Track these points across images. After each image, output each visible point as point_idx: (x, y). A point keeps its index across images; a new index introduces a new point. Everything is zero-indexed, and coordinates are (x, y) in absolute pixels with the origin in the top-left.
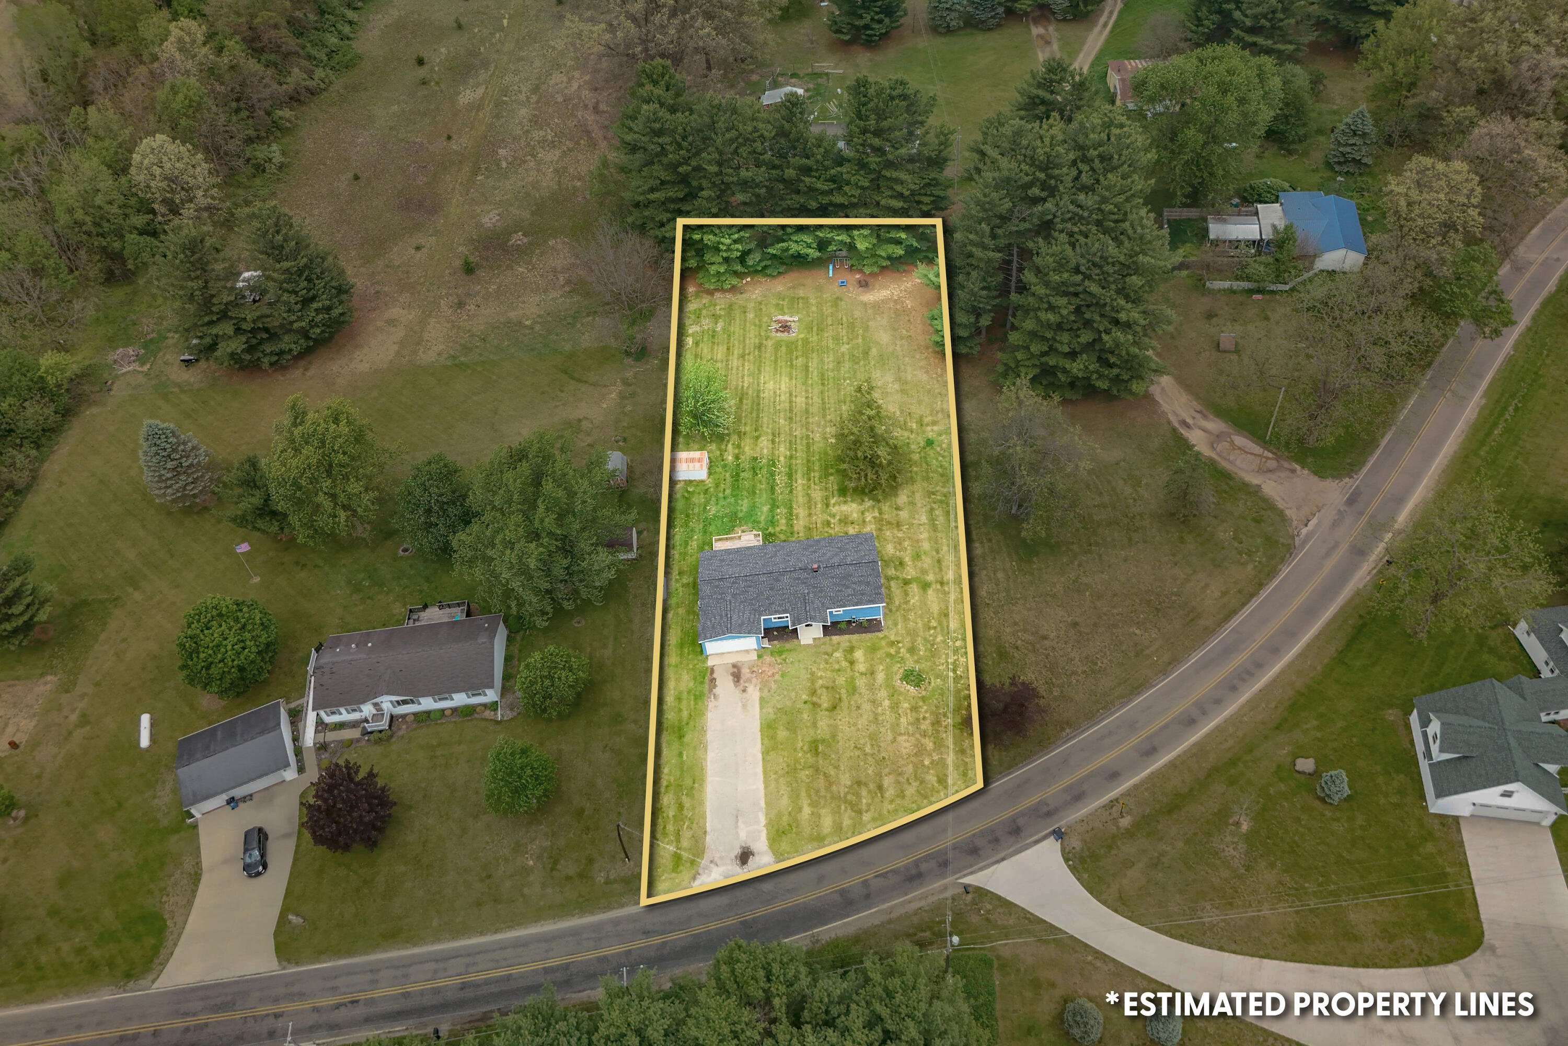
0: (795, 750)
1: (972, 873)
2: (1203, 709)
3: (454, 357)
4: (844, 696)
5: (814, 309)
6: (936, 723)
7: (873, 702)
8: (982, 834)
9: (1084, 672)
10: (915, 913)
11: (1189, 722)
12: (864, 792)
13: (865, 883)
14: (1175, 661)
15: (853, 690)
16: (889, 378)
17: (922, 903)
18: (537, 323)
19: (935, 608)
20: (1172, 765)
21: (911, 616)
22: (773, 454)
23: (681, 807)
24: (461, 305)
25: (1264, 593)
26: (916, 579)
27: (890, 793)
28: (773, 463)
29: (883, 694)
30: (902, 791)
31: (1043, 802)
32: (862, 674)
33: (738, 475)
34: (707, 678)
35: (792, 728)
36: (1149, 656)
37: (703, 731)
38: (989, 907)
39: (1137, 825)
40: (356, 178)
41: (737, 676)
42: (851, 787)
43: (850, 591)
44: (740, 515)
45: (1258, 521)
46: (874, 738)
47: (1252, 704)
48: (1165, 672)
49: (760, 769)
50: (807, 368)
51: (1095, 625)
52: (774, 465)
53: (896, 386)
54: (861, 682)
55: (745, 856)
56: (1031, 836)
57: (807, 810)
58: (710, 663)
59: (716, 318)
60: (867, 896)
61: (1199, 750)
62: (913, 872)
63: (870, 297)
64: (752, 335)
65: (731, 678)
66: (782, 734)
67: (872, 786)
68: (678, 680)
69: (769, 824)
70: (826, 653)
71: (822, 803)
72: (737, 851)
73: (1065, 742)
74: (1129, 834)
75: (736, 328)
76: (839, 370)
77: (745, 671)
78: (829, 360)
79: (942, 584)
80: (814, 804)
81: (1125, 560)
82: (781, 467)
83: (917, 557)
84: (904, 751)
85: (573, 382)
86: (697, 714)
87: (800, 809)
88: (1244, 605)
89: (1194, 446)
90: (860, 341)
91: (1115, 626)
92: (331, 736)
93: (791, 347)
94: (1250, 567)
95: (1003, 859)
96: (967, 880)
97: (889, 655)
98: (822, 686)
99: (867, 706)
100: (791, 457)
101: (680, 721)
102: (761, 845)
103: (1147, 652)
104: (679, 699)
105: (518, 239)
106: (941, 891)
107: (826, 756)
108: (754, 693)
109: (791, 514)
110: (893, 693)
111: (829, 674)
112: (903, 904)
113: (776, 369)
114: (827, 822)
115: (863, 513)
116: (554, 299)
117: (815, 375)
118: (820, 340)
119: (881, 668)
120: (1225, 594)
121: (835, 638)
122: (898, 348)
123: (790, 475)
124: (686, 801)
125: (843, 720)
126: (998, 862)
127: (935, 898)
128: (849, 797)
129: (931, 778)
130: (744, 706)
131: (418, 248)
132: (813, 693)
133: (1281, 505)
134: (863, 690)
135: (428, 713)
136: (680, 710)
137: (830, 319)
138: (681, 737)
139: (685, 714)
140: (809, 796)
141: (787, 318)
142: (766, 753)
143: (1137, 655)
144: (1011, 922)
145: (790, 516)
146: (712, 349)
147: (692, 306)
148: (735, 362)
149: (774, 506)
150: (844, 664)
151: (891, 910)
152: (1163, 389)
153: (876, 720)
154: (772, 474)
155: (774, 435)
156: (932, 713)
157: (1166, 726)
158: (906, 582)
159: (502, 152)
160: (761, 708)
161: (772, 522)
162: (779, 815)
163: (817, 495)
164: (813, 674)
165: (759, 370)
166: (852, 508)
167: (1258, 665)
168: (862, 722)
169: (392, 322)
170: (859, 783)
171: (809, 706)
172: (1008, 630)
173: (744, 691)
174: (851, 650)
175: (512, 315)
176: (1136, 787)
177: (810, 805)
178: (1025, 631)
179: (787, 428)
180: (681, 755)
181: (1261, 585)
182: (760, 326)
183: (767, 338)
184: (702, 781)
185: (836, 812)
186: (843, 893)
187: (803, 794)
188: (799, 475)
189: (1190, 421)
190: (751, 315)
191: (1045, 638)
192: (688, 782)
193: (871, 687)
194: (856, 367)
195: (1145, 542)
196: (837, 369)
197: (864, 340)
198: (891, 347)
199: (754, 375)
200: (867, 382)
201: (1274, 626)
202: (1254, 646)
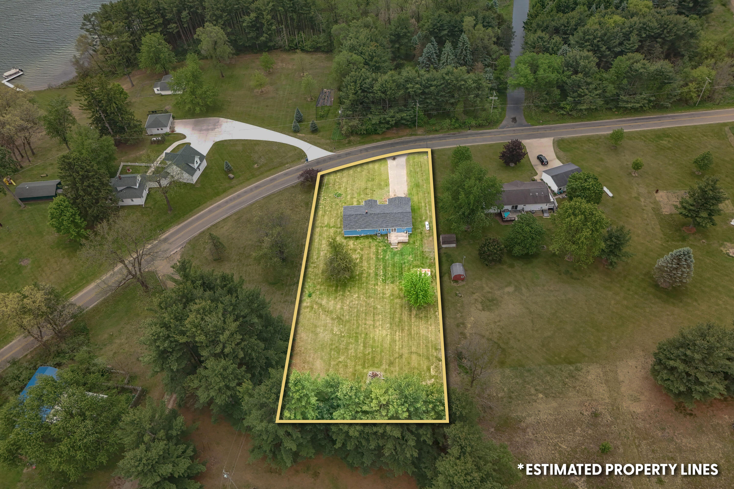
0: (379, 179)
1: (332, 155)
2: (251, 190)
4: (362, 192)
6: (333, 185)
7: (352, 190)
8: (327, 162)
11: (257, 187)
13: (361, 153)
14: (251, 205)
15: (359, 193)
16: (321, 335)
18: (535, 395)
19: (326, 217)
22: (383, 286)
25: (209, 226)
26: (330, 227)
28: (384, 281)
32: (355, 198)
33: (400, 274)
35: (379, 184)
37: (409, 185)
44: (398, 255)
46: (354, 181)
48: (257, 201)
49: (390, 176)
50: (365, 347)
53: (318, 330)
54: (356, 195)
56: (314, 162)
61: (258, 181)
62: (348, 155)
64: (395, 372)
66: (383, 183)
67: (356, 172)
69: (387, 164)
71: (371, 168)
73: (297, 182)
78: (352, 352)
79: (321, 226)
82: (380, 279)
83: (328, 236)
86: (411, 190)
87: (378, 167)
90: (332, 363)
93: (372, 363)
95: (323, 157)
96: (334, 153)
97: (345, 203)
98: (369, 195)
100: (375, 285)
106: (341, 152)
108: (392, 194)
110: (345, 192)
112: (352, 149)
116: (529, 415)
117: (361, 341)
119: (348, 199)
120: (223, 227)
122: (312, 355)
123: (376, 275)
124: (413, 169)
125: (363, 185)
127: (343, 150)
130: (395, 191)
132: (372, 193)
138: (416, 184)
139: (415, 190)
142: (388, 179)
143: (262, 207)
144: (325, 146)
145: (377, 253)
148: (405, 351)
149: (384, 259)
150: (360, 201)
153: (353, 186)
154: (385, 275)
157: (264, 186)
158: (334, 227)
160: (389, 190)
161: (385, 251)
162: (384, 166)
163: (365, 264)
167: (227, 202)
168: (356, 185)
171: (374, 190)
173: (395, 195)
176: (281, 172)
177: (375, 168)
178: (297, 212)
183: (386, 371)
186: (368, 151)
188: (372, 275)
191: (291, 210)
194: (337, 345)
195: (239, 248)
196: (348, 344)
197: (330, 363)
198: (315, 356)
199: (393, 341)
200: (333, 334)
201: (214, 214)
202: (224, 208)
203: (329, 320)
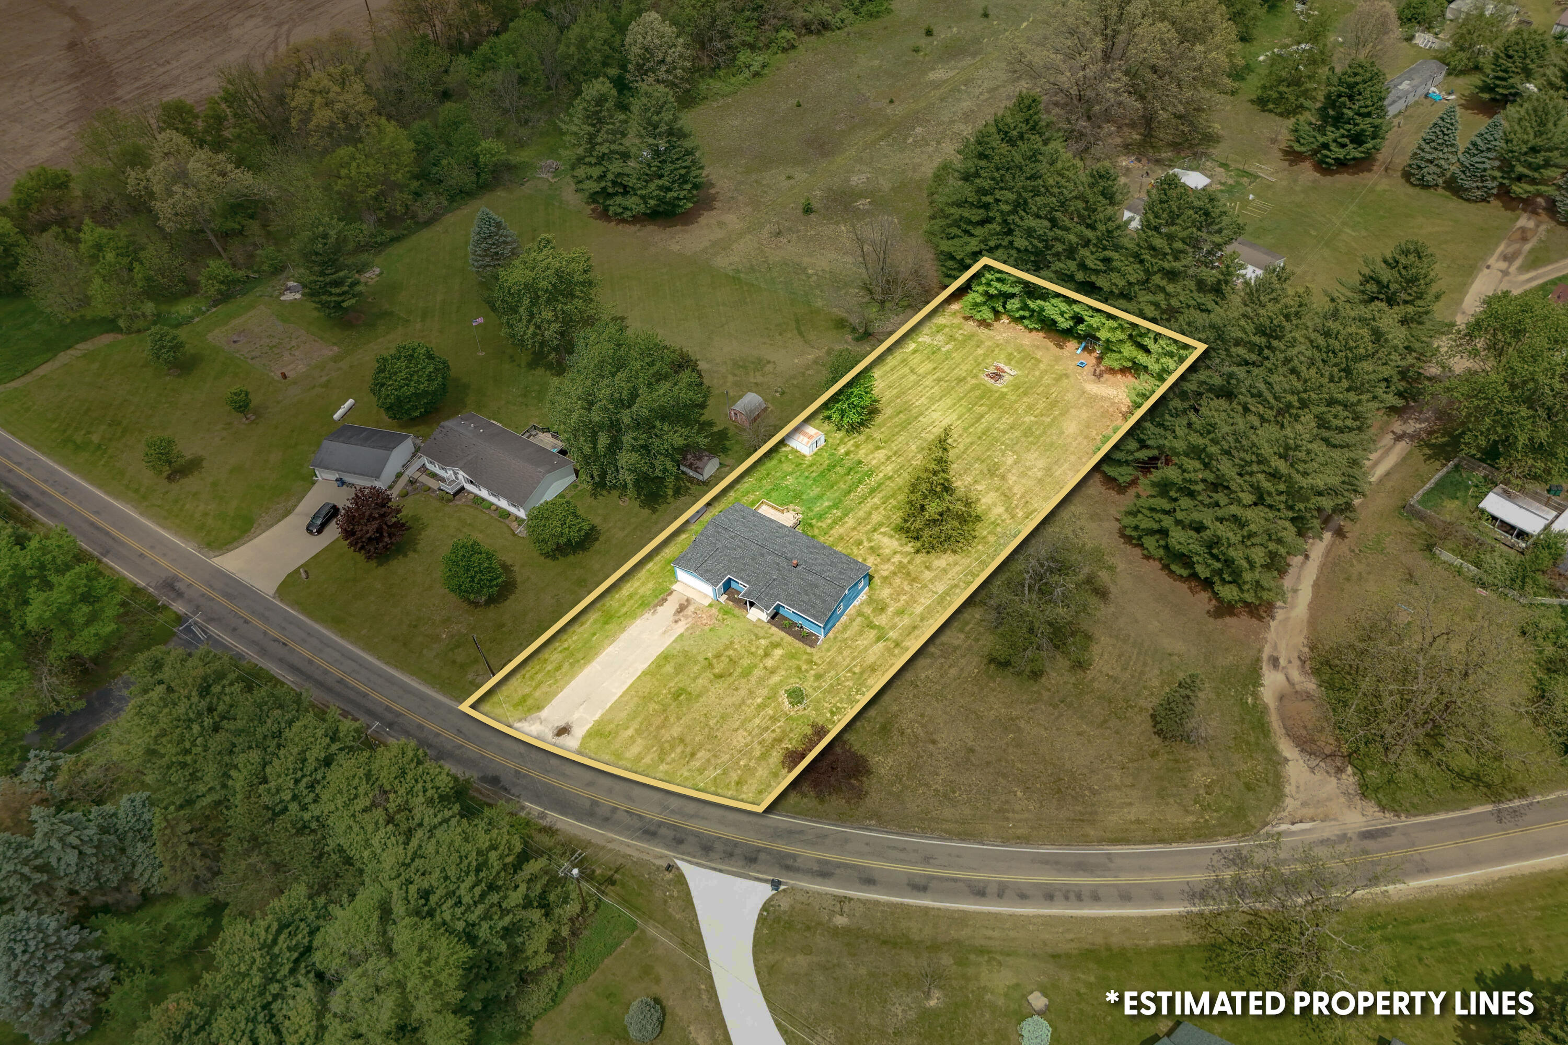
0: (665, 686)
1: (689, 862)
2: (1003, 892)
3: (738, 271)
4: (736, 674)
5: (1037, 373)
6: (779, 740)
7: (751, 692)
8: (727, 842)
9: (936, 790)
10: (624, 856)
11: (979, 892)
12: (679, 750)
13: (614, 810)
14: (1025, 840)
15: (746, 674)
16: (1041, 464)
17: (635, 854)
18: (817, 274)
19: (871, 658)
20: (926, 911)
21: (846, 653)
22: (878, 467)
23: (558, 668)
24: (779, 234)
25: (1175, 847)
26: (880, 629)
27: (696, 764)
28: (870, 474)
29: (764, 692)
30: (705, 769)
31: (794, 857)
32: (765, 668)
33: (834, 466)
34: (661, 596)
35: (679, 669)
36: (1007, 819)
37: (624, 630)
38: (675, 894)
39: (847, 931)
40: (799, 105)
41: (682, 608)
42: (674, 739)
43: (806, 598)
44: (804, 497)
45: (1249, 787)
46: (724, 717)
47: (1050, 922)
48: (1005, 841)
49: (630, 682)
50: (982, 416)
51: (988, 763)
52: (869, 476)
53: (1039, 474)
54: (757, 672)
55: (563, 731)
56: (758, 872)
57: (630, 732)
58: (674, 587)
59: (951, 338)
60: (607, 819)
61: (963, 919)
62: (653, 828)
63: (1094, 388)
64: (965, 368)
65: (677, 606)
66: (669, 668)
67: (688, 750)
68: (643, 584)
69: (598, 723)
70: (756, 635)
71: (645, 734)
72: (562, 724)
73: (859, 828)
74: (836, 932)
75: (957, 356)
76: (1004, 434)
77: (691, 608)
78: (1007, 420)
79: (897, 645)
80: (638, 732)
81: (1079, 734)
82: (873, 481)
83: (900, 613)
84: (735, 743)
85: (795, 332)
86: (632, 615)
87: (627, 728)
88: (1144, 842)
89: (1262, 685)
90: (1049, 420)
91: (1005, 776)
92: (424, 479)
93: (987, 393)
94: (1190, 819)
95: (721, 871)
96: (680, 863)
97: (799, 668)
98: (729, 657)
99: (743, 693)
100: (890, 478)
101: (617, 612)
102: (579, 732)
103: (1010, 815)
104: (630, 596)
105: (863, 204)
106: (656, 857)
107: (680, 705)
108: (681, 628)
109: (841, 519)
110: (772, 696)
111: (743, 651)
112: (622, 843)
113: (955, 404)
114: (635, 750)
115: (895, 553)
116: (845, 263)
117: (982, 426)
118: (1016, 402)
119: (783, 673)
120: (1138, 821)
121: (774, 629)
122: (1074, 443)
123: (872, 491)
124: (566, 666)
125: (716, 689)
126: (715, 869)
127: (646, 857)
128: (666, 745)
129: (734, 776)
130: (665, 632)
131: (789, 178)
132: (718, 656)
133: (1288, 789)
134: (753, 680)
135: (483, 500)
136: (624, 605)
137: (1042, 389)
138: (606, 623)
139: (624, 610)
140: (641, 724)
141: (1006, 369)
142: (645, 673)
143: (1000, 811)
144: (678, 917)
145: (839, 520)
146: (923, 362)
147: (940, 320)
148: (928, 381)
149: (836, 506)
150: (761, 652)
151: (612, 841)
152: (1287, 619)
153: (738, 707)
154: (860, 482)
155: (895, 453)
156: (783, 731)
157: (955, 880)
158: (871, 626)
159: (919, 130)
160: (674, 642)
161: (820, 517)
162: (610, 722)
163: (877, 518)
164: (732, 643)
165: (941, 398)
166: (890, 543)
167: (1096, 898)
168: (729, 701)
169: (721, 224)
170: (682, 740)
171: (706, 663)
172: (911, 715)
173: (676, 622)
174: (777, 645)
175: (806, 260)
176: (877, 903)
177: (636, 730)
178: (923, 726)
179: (911, 455)
180: (594, 634)
181: (1181, 839)
182: (979, 364)
183: (976, 376)
184: (589, 662)
185: (648, 749)
186: (595, 803)
187: (639, 719)
188: (881, 495)
189: (1282, 662)
190: (980, 351)
191: (934, 742)
192: (579, 656)
193: (761, 681)
194: (1023, 439)
195: (1117, 732)
196: (1005, 432)
197: (1053, 420)
198: (1069, 440)
199: (933, 400)
200: (1019, 456)
201: (1149, 879)
202: (1110, 880)
203: (1011, 479)
